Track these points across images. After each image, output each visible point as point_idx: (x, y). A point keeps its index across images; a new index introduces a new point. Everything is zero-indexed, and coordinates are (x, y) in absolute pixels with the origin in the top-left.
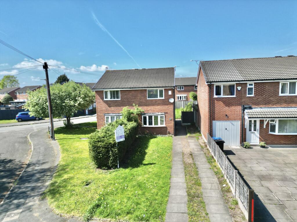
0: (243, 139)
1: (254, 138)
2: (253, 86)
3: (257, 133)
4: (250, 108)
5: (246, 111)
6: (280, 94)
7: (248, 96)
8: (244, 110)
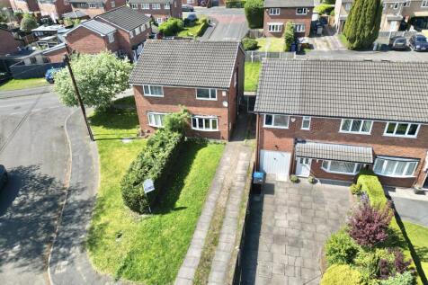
0: (293, 171)
1: (305, 171)
2: (310, 119)
3: (309, 167)
4: (304, 142)
5: (298, 145)
6: (341, 131)
7: (303, 128)
8: (296, 143)
